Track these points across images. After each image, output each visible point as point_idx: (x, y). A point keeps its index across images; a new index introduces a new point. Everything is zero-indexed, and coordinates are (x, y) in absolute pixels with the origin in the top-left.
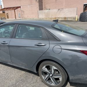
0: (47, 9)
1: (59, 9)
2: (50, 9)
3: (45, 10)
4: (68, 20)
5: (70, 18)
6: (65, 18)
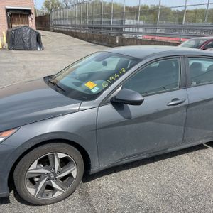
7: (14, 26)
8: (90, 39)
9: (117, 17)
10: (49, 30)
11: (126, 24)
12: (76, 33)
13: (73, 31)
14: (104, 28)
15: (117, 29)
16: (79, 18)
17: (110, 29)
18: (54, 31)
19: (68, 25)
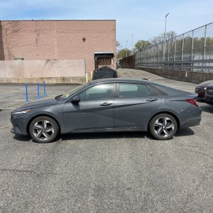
0: (15, 59)
1: (48, 61)
2: (23, 59)
3: (10, 59)
5: (73, 78)
6: (64, 79)
7: (100, 66)
8: (165, 74)
9: (187, 54)
10: (134, 68)
11: (195, 59)
12: (154, 69)
13: (152, 67)
14: (176, 64)
15: (186, 64)
17: (180, 64)
18: (138, 69)
19: (148, 63)
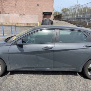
0: (5, 13)
1: (20, 15)
2: (9, 13)
3: (3, 13)
4: (30, 26)
5: (32, 24)
6: (28, 24)
8: (76, 24)
9: (89, 14)
13: (69, 20)
14: (82, 19)
15: (88, 19)
16: (72, 15)
17: (84, 19)
19: (68, 18)
